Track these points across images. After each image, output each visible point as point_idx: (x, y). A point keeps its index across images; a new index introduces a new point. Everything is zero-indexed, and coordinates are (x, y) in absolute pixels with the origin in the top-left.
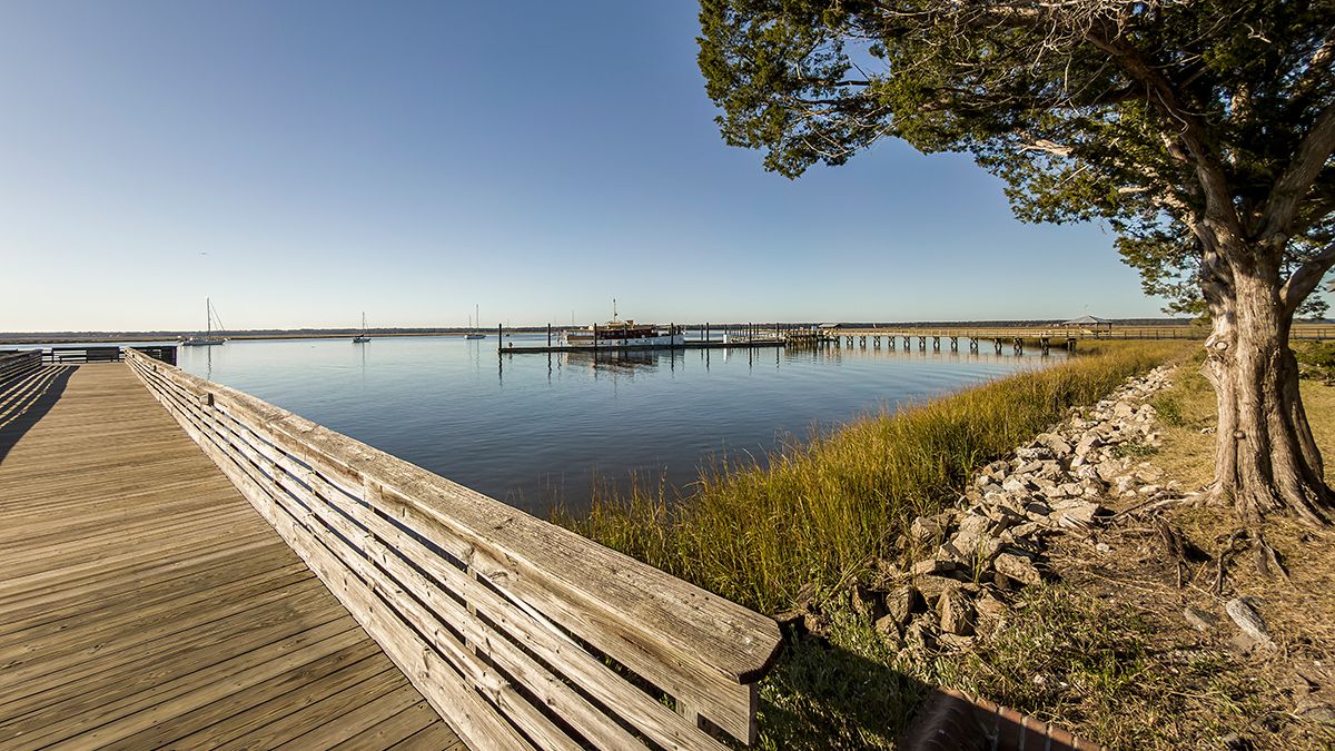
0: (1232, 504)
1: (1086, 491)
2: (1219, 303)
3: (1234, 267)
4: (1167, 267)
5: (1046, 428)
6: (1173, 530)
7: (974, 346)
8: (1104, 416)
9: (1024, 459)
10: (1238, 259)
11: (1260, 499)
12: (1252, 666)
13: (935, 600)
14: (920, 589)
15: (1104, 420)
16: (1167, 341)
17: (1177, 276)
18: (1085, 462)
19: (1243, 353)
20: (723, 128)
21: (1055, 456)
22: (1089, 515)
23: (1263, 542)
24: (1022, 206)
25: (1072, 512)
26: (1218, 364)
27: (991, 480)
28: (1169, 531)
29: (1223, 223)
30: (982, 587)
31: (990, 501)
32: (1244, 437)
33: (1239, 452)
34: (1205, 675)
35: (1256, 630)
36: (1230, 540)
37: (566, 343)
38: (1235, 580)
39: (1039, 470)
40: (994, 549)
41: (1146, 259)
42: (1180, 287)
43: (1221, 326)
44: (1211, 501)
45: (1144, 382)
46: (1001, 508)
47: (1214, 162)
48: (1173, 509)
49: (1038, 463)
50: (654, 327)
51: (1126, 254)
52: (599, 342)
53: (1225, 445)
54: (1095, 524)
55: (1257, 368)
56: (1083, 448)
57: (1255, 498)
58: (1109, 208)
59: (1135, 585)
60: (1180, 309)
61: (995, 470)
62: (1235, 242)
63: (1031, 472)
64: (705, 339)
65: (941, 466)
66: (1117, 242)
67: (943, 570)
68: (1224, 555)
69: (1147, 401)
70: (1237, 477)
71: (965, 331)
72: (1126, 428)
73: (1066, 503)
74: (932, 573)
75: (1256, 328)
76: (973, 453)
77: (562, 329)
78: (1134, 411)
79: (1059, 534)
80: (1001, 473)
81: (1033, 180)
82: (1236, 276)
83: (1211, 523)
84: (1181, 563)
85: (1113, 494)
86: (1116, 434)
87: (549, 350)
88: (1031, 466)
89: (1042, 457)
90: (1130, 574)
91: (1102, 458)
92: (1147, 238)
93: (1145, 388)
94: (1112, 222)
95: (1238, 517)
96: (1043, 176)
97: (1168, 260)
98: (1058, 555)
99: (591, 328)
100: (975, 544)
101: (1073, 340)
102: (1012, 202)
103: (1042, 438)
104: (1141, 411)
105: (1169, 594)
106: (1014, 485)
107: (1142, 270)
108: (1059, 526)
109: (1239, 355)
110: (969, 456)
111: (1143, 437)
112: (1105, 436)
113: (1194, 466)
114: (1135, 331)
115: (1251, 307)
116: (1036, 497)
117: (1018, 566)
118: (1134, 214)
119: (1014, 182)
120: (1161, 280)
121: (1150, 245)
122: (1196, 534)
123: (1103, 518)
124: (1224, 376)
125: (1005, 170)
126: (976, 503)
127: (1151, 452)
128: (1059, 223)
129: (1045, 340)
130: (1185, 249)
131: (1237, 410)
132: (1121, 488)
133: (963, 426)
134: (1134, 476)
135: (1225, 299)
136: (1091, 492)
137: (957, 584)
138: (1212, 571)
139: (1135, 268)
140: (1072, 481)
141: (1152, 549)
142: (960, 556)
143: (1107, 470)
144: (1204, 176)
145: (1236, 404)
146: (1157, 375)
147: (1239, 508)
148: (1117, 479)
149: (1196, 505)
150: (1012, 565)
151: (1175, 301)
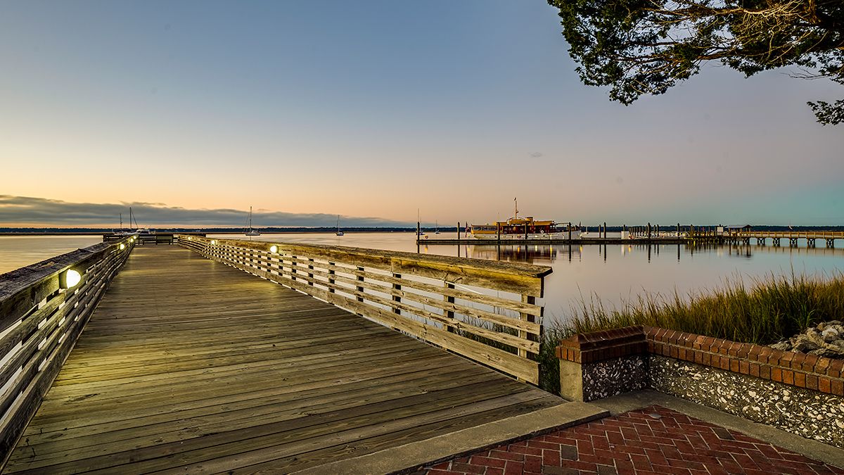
20: (581, 75)
37: (472, 237)
50: (552, 223)
52: (502, 236)
87: (459, 242)
99: (495, 223)
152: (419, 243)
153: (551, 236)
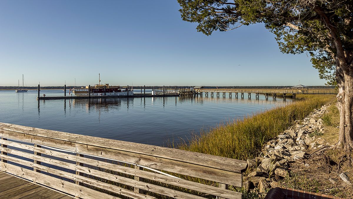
0: (343, 148)
1: (302, 148)
2: (340, 83)
3: (344, 72)
4: (327, 69)
5: (287, 128)
6: (327, 157)
7: (257, 97)
8: (306, 123)
9: (281, 139)
10: (345, 70)
11: (350, 145)
12: (345, 190)
13: (257, 184)
14: (252, 181)
15: (306, 125)
16: (328, 95)
17: (330, 72)
18: (301, 139)
19: (346, 99)
20: (182, 14)
21: (291, 137)
22: (303, 155)
23: (350, 158)
24: (283, 47)
25: (297, 155)
26: (340, 103)
27: (271, 147)
28: (326, 157)
29: (341, 58)
30: (271, 179)
31: (271, 153)
32: (347, 126)
33: (345, 131)
34: (334, 194)
35: (347, 180)
36: (342, 158)
37: (74, 95)
38: (343, 169)
39: (286, 142)
40: (274, 168)
41: (320, 66)
42: (330, 76)
43: (341, 91)
44: (338, 147)
45: (320, 111)
46: (275, 155)
47: (339, 40)
48: (327, 150)
49: (286, 140)
50: (119, 87)
51: (314, 64)
52: (91, 94)
53: (341, 129)
54: (305, 158)
55: (350, 104)
56: (300, 134)
57: (349, 145)
58: (309, 48)
59: (316, 174)
60: (330, 84)
61: (271, 143)
62: (344, 65)
63: (284, 143)
64: (143, 93)
65: (252, 143)
66: (311, 59)
67: (259, 175)
68: (340, 162)
69: (320, 118)
70: (345, 139)
71: (253, 90)
72: (314, 127)
73: (295, 152)
74: (255, 176)
75: (350, 92)
76: (264, 138)
77: (72, 87)
78: (316, 121)
79: (294, 162)
80: (274, 144)
81: (285, 36)
82: (344, 75)
83: (337, 154)
84: (329, 166)
85: (310, 149)
86: (310, 129)
87: (65, 98)
88: (284, 141)
89: (287, 138)
90: (315, 171)
91: (306, 137)
92: (321, 59)
93: (320, 113)
94: (310, 53)
95: (345, 151)
96: (288, 35)
97: (327, 67)
98: (294, 169)
99: (87, 87)
100: (268, 167)
101: (294, 94)
102: (280, 45)
103: (286, 131)
104: (319, 121)
105: (325, 175)
106: (278, 147)
107: (319, 70)
108: (294, 160)
109: (345, 100)
110: (262, 138)
111: (319, 130)
112: (307, 130)
113: (334, 138)
114: (317, 91)
115: (348, 85)
116: (286, 151)
117: (282, 172)
118: (317, 49)
119: (278, 36)
120: (325, 74)
121: (322, 61)
122: (333, 157)
123: (307, 156)
124: (342, 107)
125: (275, 31)
126: (266, 154)
127: (321, 135)
128: (294, 54)
129: (285, 94)
130: (332, 64)
131: (345, 118)
132: (312, 147)
133: (260, 127)
134: (316, 142)
135: (342, 82)
136: (303, 148)
137: (264, 178)
138: (337, 167)
139: (317, 69)
140: (297, 145)
141: (321, 164)
142: (264, 170)
143: (308, 141)
144: (336, 44)
145: (345, 116)
146: (324, 108)
147: (345, 149)
148: (311, 144)
149: (334, 149)
150: (281, 172)
151: (329, 81)
152: (39, 99)
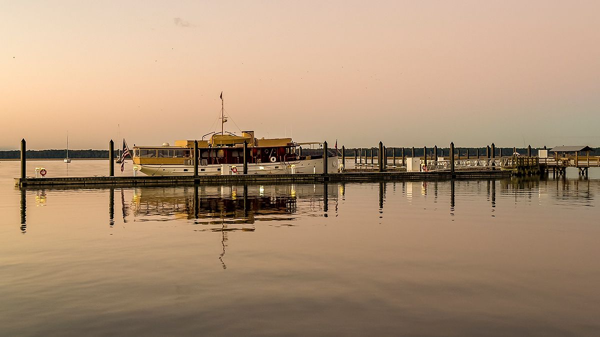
152: (25, 185)
153: (293, 168)
